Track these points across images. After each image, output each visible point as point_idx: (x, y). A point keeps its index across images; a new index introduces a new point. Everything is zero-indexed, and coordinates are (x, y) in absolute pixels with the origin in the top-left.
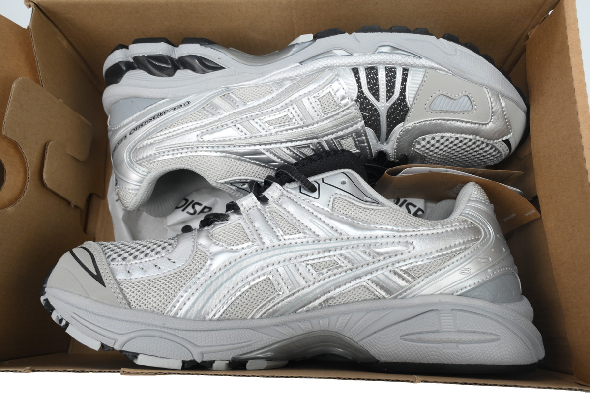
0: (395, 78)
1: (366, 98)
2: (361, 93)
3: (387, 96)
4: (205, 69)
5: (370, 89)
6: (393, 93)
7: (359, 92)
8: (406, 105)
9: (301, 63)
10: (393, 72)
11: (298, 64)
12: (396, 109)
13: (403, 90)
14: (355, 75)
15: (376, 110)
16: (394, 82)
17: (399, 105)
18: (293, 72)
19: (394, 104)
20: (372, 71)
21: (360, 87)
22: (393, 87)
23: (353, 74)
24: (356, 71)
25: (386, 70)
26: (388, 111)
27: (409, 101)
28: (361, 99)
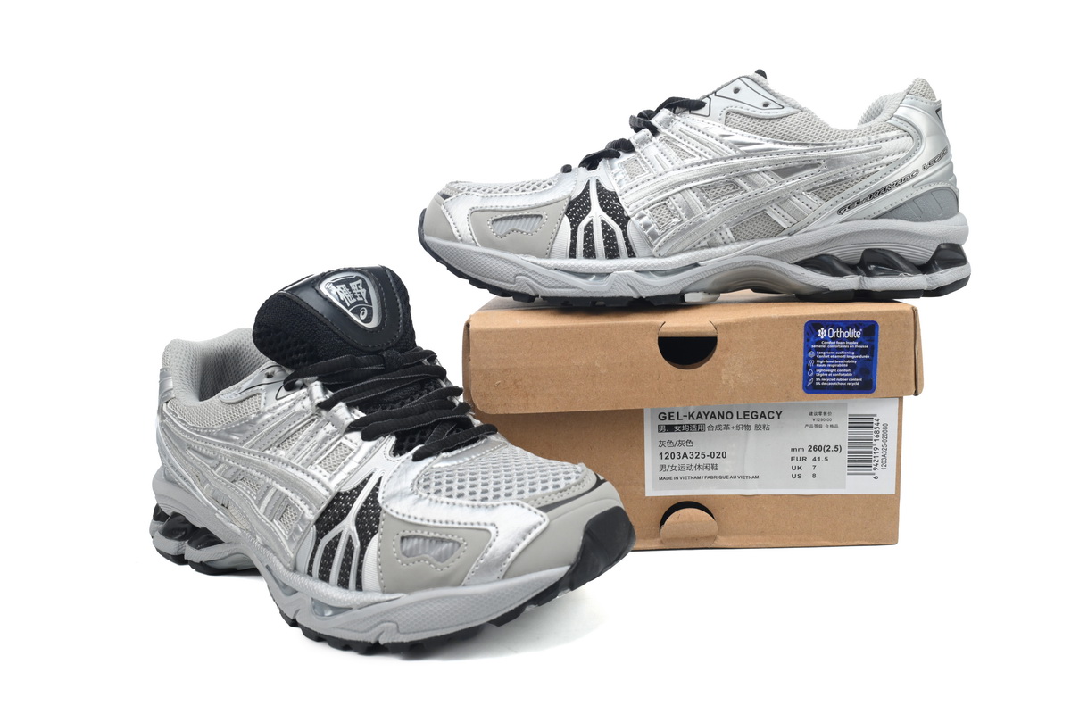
0: (584, 247)
1: (617, 222)
2: (624, 228)
3: (592, 225)
5: (613, 232)
6: (585, 229)
7: (626, 228)
8: (569, 217)
9: (696, 265)
10: (587, 253)
11: (700, 263)
12: (581, 213)
13: (574, 233)
14: (631, 248)
15: (605, 210)
16: (585, 241)
17: (577, 217)
18: (723, 250)
19: (583, 218)
20: (612, 252)
21: (625, 234)
22: (586, 236)
23: (634, 249)
24: (631, 253)
25: (594, 255)
26: (590, 209)
27: (566, 222)
28: (623, 221)
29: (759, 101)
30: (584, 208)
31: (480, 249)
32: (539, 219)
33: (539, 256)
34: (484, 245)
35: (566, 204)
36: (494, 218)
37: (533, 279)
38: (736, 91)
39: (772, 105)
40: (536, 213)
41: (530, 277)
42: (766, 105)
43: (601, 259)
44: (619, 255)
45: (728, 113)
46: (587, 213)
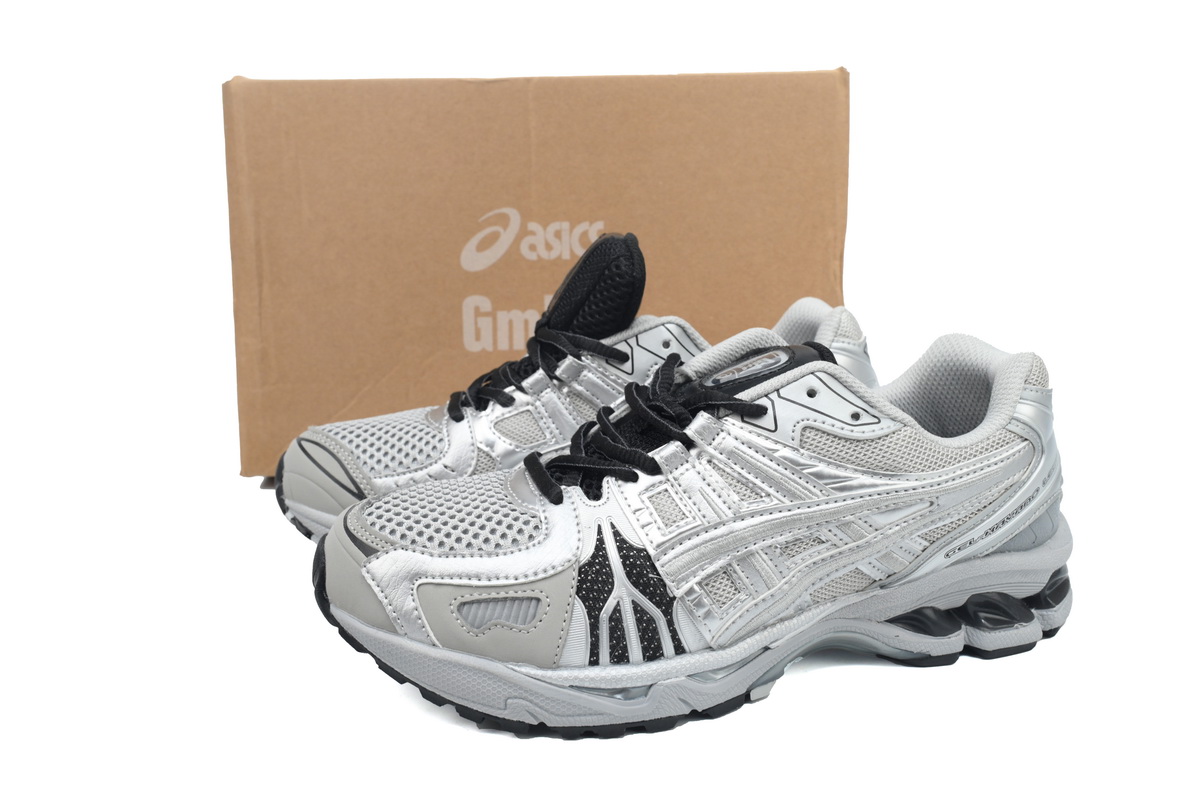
0: (611, 647)
1: (658, 605)
2: (668, 613)
3: (619, 611)
4: (915, 616)
5: (651, 620)
6: (611, 619)
7: (671, 614)
8: (584, 599)
9: (767, 649)
10: (616, 656)
11: (770, 646)
12: (599, 591)
13: (594, 627)
14: (680, 643)
15: (636, 584)
16: (611, 638)
17: (595, 599)
18: (780, 631)
19: (605, 600)
20: (652, 652)
21: (670, 623)
22: (613, 630)
23: (684, 644)
24: (680, 649)
25: (628, 658)
26: (612, 584)
27: (580, 609)
28: (666, 603)
29: (844, 411)
30: (605, 583)
31: (441, 653)
32: (534, 602)
33: (541, 667)
34: (448, 645)
35: (575, 574)
36: (460, 600)
37: (536, 705)
38: (811, 394)
39: (865, 418)
40: (529, 594)
41: (531, 702)
42: (856, 416)
43: (637, 664)
44: (662, 655)
45: (805, 429)
46: (610, 592)
